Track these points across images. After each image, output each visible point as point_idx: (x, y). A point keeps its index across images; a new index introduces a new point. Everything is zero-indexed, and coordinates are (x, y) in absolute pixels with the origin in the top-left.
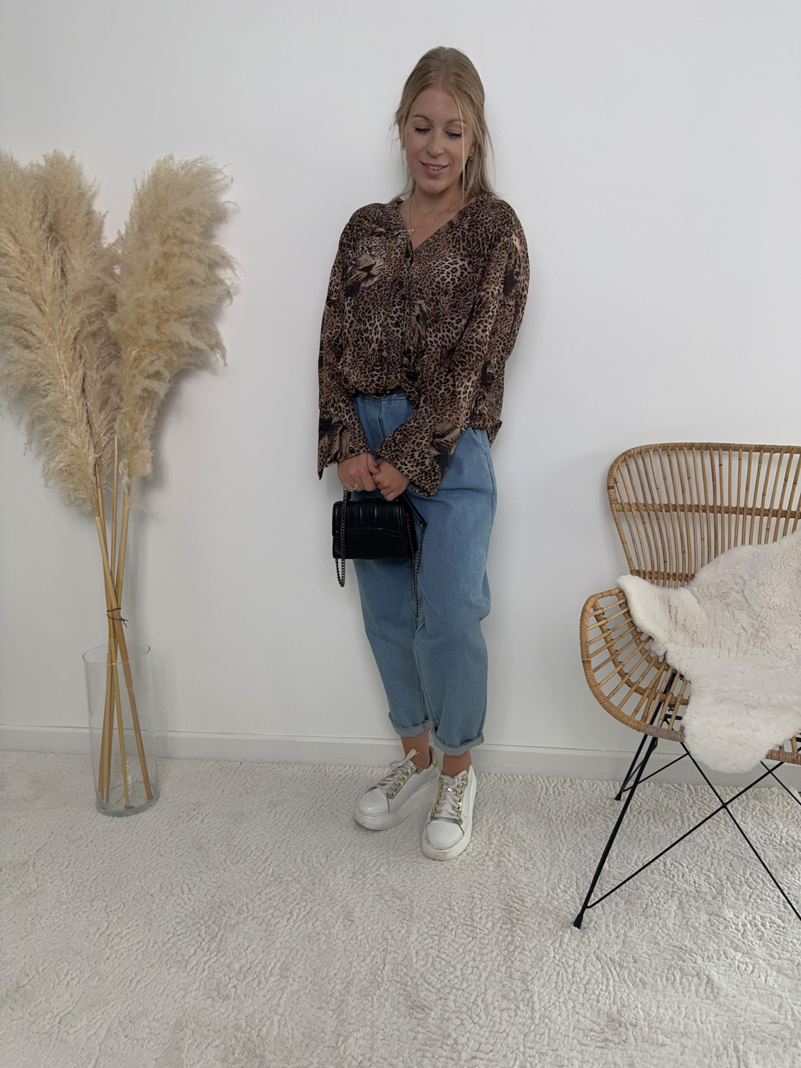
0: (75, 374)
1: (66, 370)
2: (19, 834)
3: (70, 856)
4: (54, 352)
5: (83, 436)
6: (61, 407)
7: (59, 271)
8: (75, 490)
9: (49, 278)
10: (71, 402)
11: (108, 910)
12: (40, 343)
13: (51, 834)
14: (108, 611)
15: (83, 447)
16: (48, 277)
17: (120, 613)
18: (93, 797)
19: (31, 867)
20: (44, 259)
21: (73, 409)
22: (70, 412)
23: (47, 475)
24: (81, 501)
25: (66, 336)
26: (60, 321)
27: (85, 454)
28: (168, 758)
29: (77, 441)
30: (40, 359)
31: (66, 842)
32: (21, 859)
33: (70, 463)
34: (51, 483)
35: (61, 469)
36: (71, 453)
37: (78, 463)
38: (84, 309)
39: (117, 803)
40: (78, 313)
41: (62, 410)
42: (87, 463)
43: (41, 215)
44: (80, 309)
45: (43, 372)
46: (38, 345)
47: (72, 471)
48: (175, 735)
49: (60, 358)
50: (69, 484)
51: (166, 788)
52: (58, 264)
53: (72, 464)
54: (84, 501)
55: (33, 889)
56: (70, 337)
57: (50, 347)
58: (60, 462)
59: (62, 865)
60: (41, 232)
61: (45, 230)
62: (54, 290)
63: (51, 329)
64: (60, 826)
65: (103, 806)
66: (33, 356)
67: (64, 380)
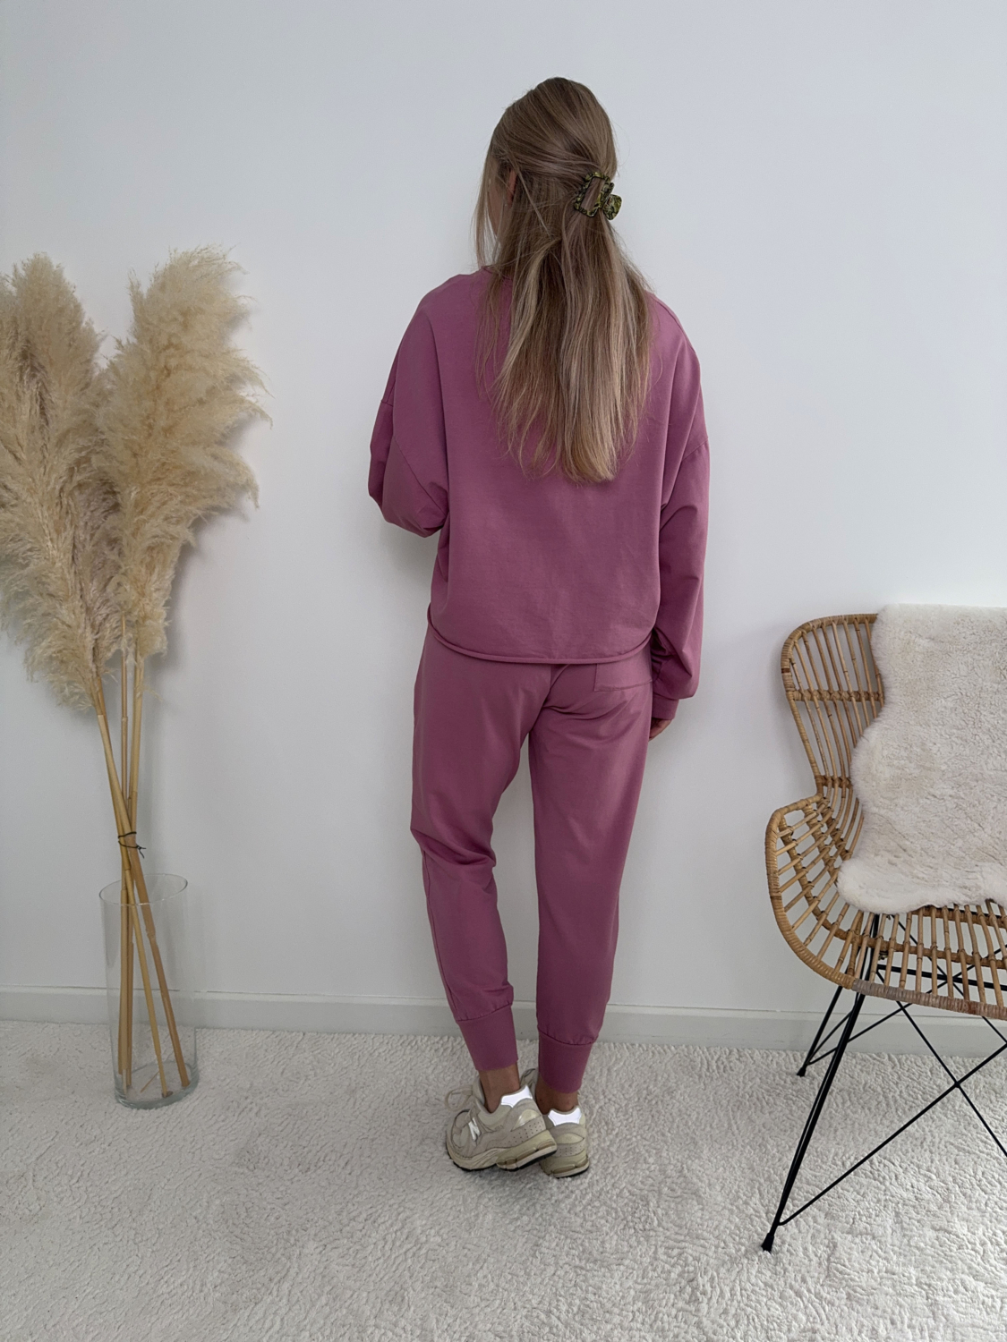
0: (63, 535)
1: (52, 530)
2: (12, 1135)
3: (82, 1165)
4: (36, 509)
5: (77, 611)
6: (49, 577)
7: (38, 408)
8: (69, 683)
9: (25, 418)
10: (61, 570)
11: (137, 1241)
12: (17, 499)
13: (54, 1134)
14: (119, 837)
15: (78, 627)
16: (23, 417)
17: (135, 837)
18: (111, 1083)
19: (31, 1181)
20: (18, 395)
21: (63, 579)
22: (60, 582)
23: (31, 665)
24: (78, 697)
25: (49, 488)
26: (42, 470)
27: (81, 636)
28: (208, 1028)
29: (70, 619)
30: (17, 520)
31: (77, 1145)
32: (16, 1170)
33: (62, 647)
34: (36, 676)
35: (51, 657)
36: (64, 634)
37: (72, 647)
38: (71, 453)
39: (143, 1089)
40: (64, 459)
41: (48, 580)
42: (84, 646)
43: (11, 340)
44: (67, 453)
45: (22, 534)
46: (14, 502)
47: (65, 659)
48: (217, 996)
49: (44, 516)
50: (62, 675)
51: (208, 1070)
52: (37, 400)
53: (64, 649)
54: (82, 696)
55: (33, 1212)
56: (54, 488)
57: (30, 503)
58: (49, 647)
59: (72, 1177)
60: (10, 362)
61: (16, 359)
62: (33, 432)
63: (30, 480)
64: (66, 1123)
65: (124, 1093)
66: (8, 516)
67: (49, 544)
